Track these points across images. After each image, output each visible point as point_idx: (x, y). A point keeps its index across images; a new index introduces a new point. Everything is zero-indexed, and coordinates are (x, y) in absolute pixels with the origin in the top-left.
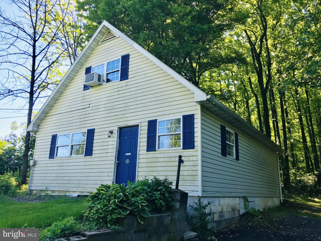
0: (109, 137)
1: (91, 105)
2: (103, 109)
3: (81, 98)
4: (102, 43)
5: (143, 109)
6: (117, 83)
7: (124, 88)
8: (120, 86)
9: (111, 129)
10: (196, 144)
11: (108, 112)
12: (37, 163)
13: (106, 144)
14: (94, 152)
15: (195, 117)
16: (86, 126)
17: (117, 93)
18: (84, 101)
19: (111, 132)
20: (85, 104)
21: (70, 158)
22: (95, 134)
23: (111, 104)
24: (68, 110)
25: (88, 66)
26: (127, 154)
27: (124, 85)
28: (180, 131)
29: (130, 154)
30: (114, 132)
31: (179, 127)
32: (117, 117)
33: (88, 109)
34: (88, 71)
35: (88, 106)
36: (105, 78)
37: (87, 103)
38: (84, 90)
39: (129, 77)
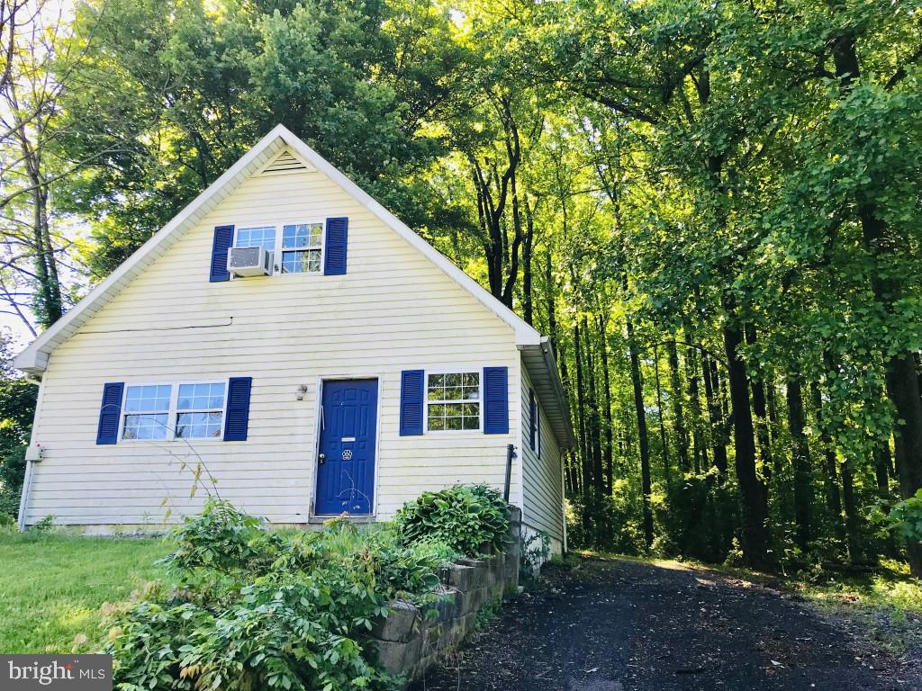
0: (300, 399)
1: (236, 321)
2: (277, 334)
3: (205, 300)
4: (266, 174)
5: (386, 345)
6: (317, 280)
7: (335, 293)
8: (325, 286)
9: (304, 381)
10: (512, 424)
11: (292, 341)
12: (51, 454)
13: (286, 414)
14: (250, 432)
15: (510, 373)
16: (223, 368)
17: (315, 302)
18: (213, 307)
19: (303, 389)
20: (216, 315)
21: (176, 444)
22: (253, 391)
23: (298, 325)
24: (158, 325)
25: (224, 222)
26: (344, 440)
27: (337, 285)
28: (478, 398)
29: (353, 439)
30: (311, 388)
31: (476, 390)
32: (318, 356)
33: (226, 329)
34: (224, 236)
35: (229, 321)
36: (278, 260)
37: (223, 314)
38: (211, 281)
39: (349, 269)
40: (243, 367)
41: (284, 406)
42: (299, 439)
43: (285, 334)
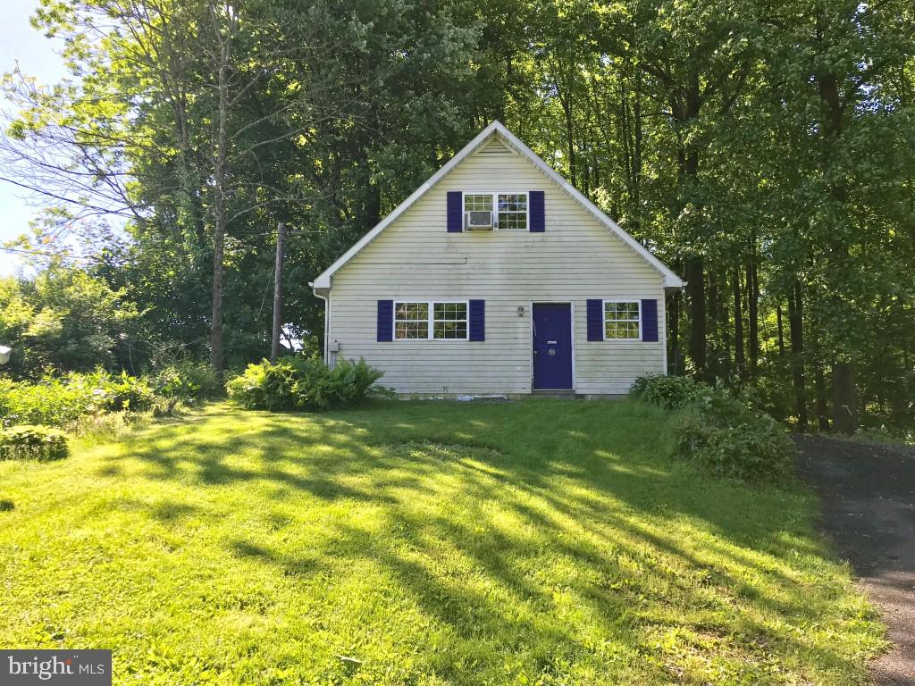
0: (521, 316)
1: (469, 261)
2: (499, 271)
3: (444, 245)
4: (483, 155)
5: (575, 282)
6: (524, 235)
7: (538, 244)
8: (531, 239)
9: (521, 304)
10: (660, 336)
11: (511, 276)
12: (344, 347)
13: (510, 325)
14: (486, 336)
15: (659, 303)
17: (524, 250)
18: (451, 250)
19: (521, 309)
20: (454, 255)
21: (435, 343)
22: (486, 309)
23: (514, 266)
24: (413, 261)
25: (454, 189)
26: (549, 342)
27: (539, 239)
28: (638, 319)
29: (555, 342)
30: (525, 309)
31: (637, 314)
32: (529, 287)
33: (463, 266)
34: (454, 199)
35: (464, 261)
36: (496, 220)
37: (460, 256)
38: (448, 231)
39: (547, 228)
40: (479, 293)
41: (509, 320)
42: (521, 341)
43: (505, 271)
